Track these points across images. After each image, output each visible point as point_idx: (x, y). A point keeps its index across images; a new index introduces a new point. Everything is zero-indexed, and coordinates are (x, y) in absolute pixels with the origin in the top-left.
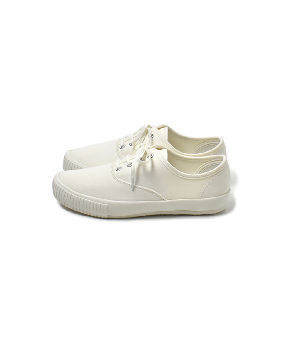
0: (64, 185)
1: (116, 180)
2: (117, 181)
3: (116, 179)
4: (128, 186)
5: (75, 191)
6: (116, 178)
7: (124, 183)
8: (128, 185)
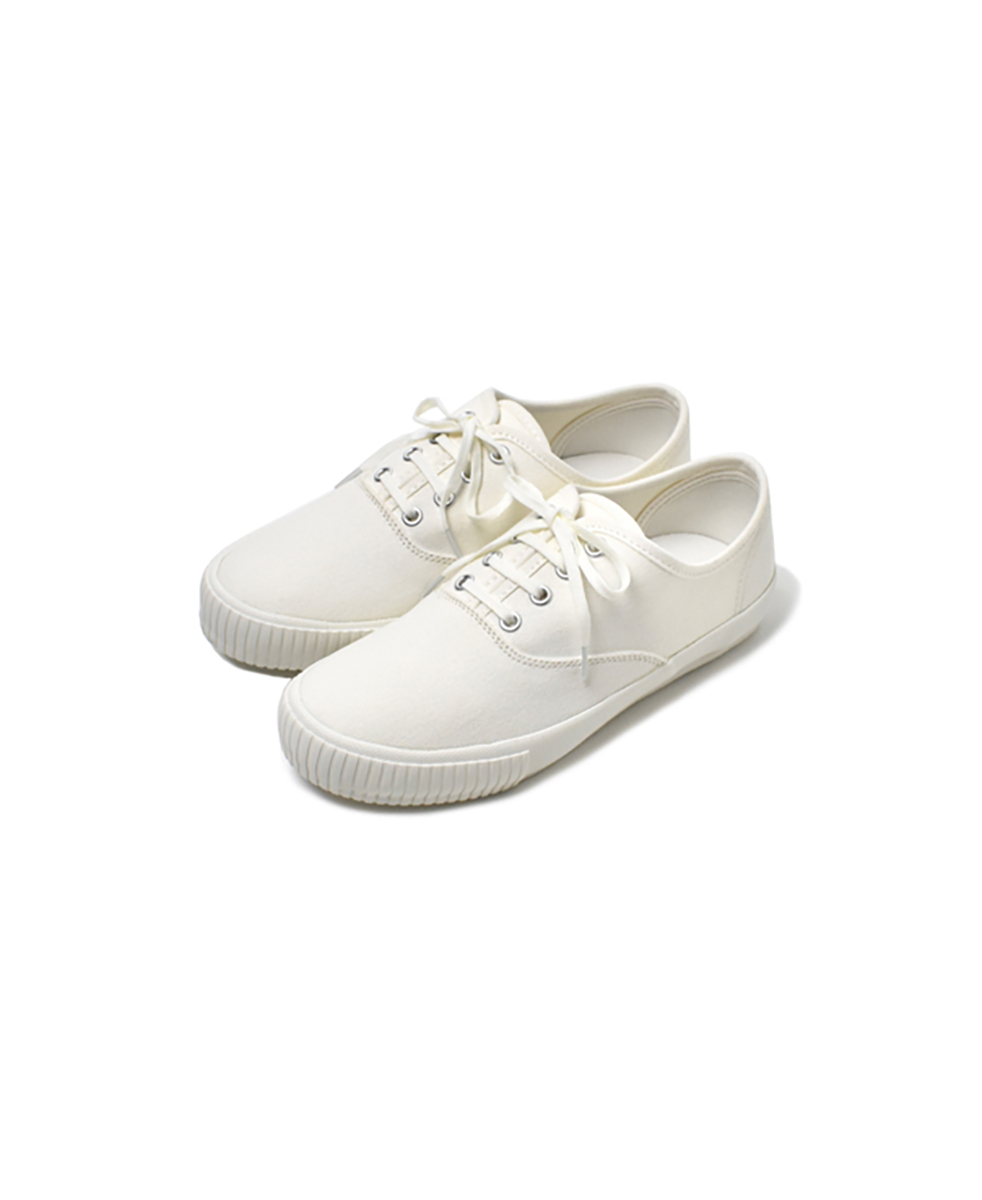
0: (385, 748)
1: (525, 663)
2: (530, 665)
3: (523, 661)
4: (569, 668)
5: (411, 748)
6: (524, 657)
7: (555, 665)
8: (568, 666)
